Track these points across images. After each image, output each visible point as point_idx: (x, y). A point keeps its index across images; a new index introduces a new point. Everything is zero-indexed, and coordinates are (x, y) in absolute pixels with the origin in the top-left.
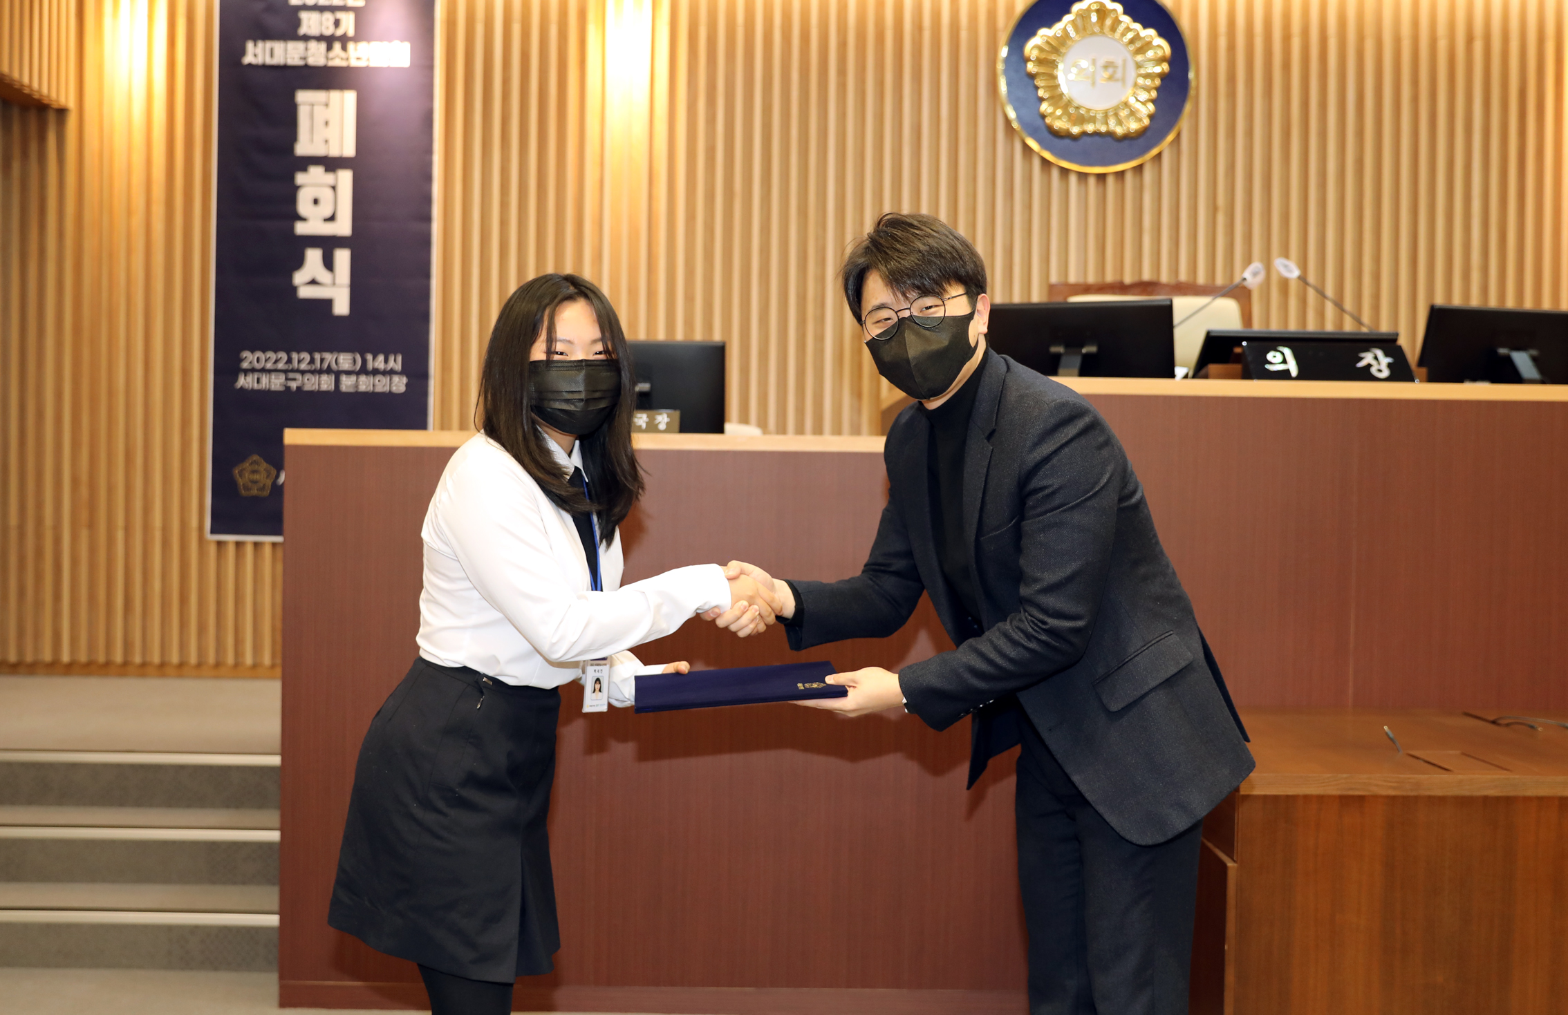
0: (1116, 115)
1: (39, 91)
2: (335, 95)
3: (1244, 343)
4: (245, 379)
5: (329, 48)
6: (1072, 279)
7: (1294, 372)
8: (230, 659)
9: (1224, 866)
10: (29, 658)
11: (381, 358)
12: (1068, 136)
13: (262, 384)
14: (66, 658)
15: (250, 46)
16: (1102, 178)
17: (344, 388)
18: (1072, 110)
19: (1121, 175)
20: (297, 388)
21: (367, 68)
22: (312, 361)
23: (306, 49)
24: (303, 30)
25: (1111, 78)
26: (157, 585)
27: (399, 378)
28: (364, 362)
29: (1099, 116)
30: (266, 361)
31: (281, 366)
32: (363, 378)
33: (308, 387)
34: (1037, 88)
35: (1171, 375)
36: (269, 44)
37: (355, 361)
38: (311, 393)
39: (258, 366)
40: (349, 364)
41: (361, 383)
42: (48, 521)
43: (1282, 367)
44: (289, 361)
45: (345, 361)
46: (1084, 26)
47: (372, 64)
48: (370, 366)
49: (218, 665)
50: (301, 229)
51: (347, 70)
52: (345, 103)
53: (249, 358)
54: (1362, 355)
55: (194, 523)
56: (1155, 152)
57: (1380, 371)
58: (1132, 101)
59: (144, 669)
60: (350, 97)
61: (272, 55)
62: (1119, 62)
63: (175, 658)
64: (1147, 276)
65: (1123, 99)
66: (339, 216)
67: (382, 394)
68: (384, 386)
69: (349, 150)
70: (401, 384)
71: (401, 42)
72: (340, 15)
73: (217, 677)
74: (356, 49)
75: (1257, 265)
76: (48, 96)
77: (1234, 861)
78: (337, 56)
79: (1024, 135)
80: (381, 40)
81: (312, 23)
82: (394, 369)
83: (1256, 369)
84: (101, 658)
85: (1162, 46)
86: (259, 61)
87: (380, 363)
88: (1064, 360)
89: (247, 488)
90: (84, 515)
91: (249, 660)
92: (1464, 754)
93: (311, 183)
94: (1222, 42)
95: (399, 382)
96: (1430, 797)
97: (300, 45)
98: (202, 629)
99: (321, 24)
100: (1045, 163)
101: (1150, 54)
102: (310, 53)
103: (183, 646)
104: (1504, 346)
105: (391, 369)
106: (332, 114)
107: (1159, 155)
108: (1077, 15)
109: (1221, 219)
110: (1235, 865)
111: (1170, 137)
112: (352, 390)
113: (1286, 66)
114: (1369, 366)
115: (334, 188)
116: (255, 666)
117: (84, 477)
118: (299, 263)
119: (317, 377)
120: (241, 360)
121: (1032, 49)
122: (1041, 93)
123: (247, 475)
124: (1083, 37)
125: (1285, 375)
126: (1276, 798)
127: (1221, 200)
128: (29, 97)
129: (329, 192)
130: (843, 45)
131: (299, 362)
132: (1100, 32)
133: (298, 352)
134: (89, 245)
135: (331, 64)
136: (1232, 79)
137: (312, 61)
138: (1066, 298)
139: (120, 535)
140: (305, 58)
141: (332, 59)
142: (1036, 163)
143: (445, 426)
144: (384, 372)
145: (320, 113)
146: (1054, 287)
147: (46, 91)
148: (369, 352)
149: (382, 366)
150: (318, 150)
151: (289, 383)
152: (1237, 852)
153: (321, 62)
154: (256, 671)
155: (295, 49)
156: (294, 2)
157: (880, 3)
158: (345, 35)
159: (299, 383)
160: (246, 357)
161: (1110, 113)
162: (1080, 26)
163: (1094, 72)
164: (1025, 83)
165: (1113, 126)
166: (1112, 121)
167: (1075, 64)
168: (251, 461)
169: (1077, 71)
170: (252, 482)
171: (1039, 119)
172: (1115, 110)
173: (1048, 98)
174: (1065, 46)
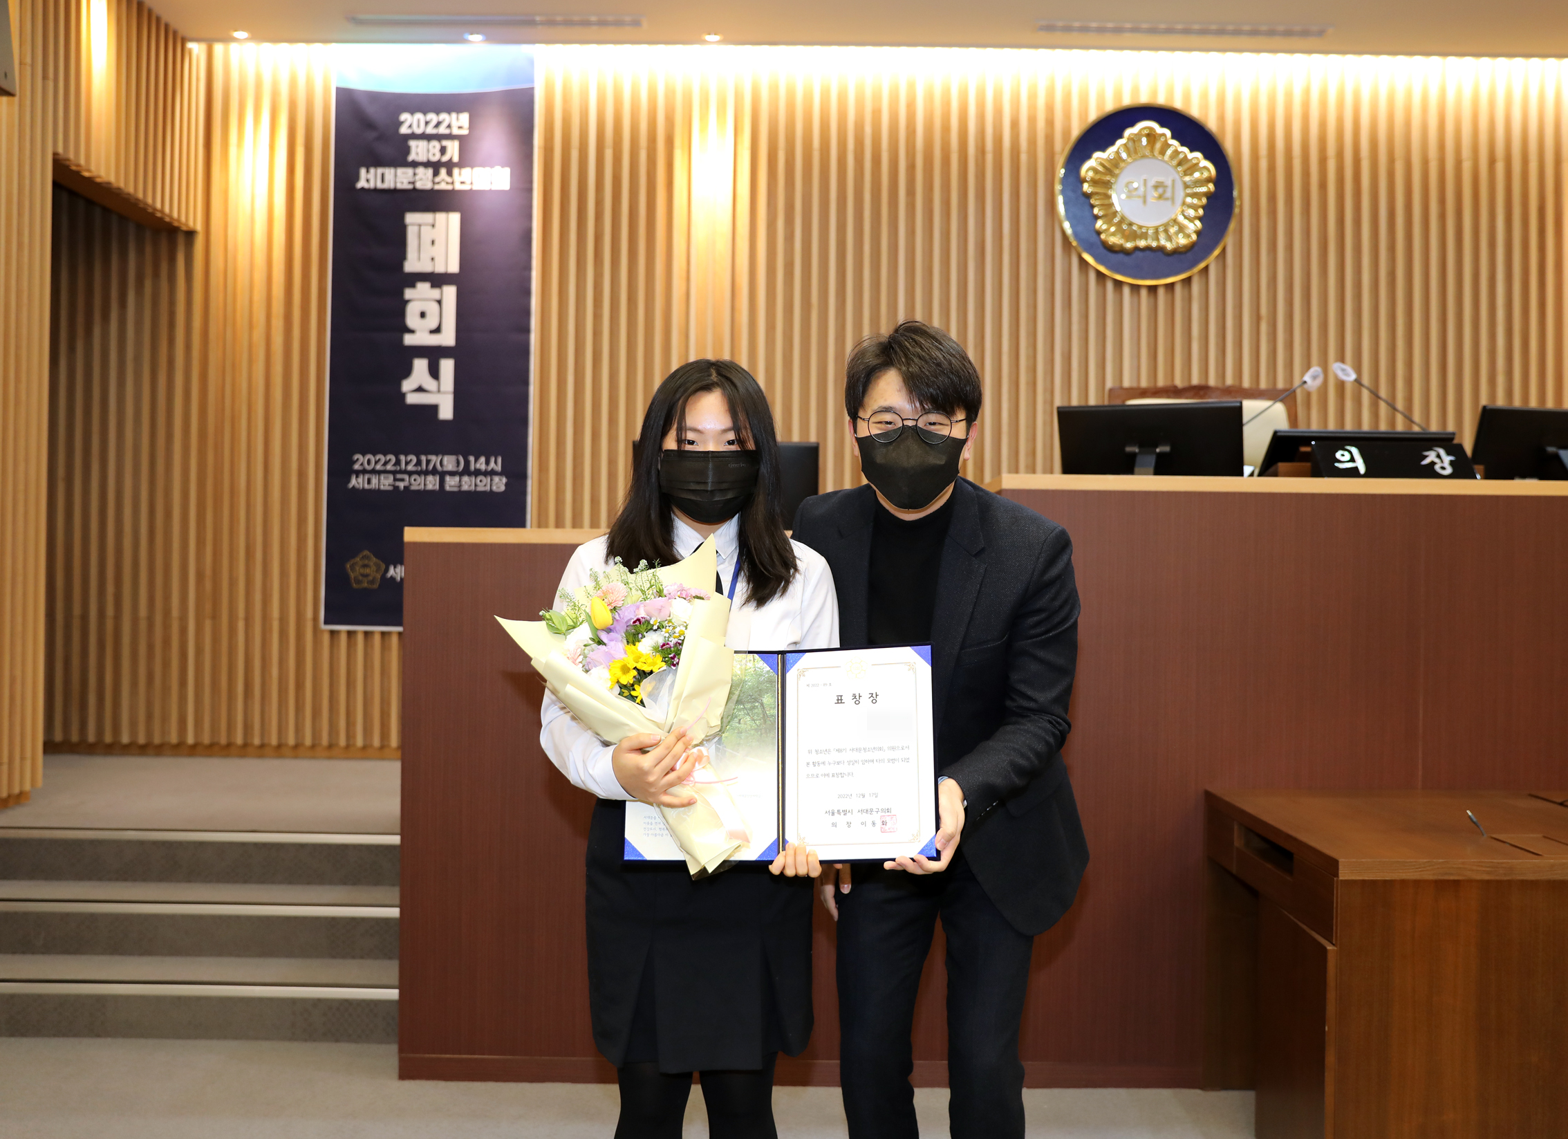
0: (1166, 231)
1: (170, 216)
2: (441, 217)
3: (1313, 443)
4: (356, 480)
5: (436, 174)
6: (1127, 383)
7: (1362, 470)
8: (342, 742)
9: (1325, 948)
10: (157, 740)
11: (483, 459)
12: (1122, 251)
13: (372, 484)
14: (190, 740)
15: (363, 171)
16: (1153, 290)
17: (448, 488)
18: (1125, 227)
19: (1171, 287)
20: (404, 487)
21: (471, 190)
22: (419, 463)
23: (415, 174)
24: (411, 158)
25: (1160, 197)
26: (275, 671)
27: (500, 480)
28: (467, 463)
29: (1151, 232)
30: (376, 462)
31: (389, 467)
32: (466, 479)
33: (414, 487)
34: (1092, 207)
35: (1241, 474)
36: (380, 170)
37: (458, 463)
38: (418, 491)
39: (369, 468)
40: (452, 465)
41: (464, 483)
42: (175, 613)
43: (1350, 465)
44: (398, 462)
45: (449, 462)
46: (1136, 148)
47: (475, 188)
48: (472, 468)
49: (331, 746)
50: (409, 340)
51: (453, 193)
52: (450, 223)
53: (360, 460)
54: (1426, 453)
55: (309, 613)
56: (1202, 265)
57: (1443, 468)
58: (1181, 219)
59: (262, 751)
60: (455, 218)
61: (383, 181)
62: (1169, 183)
63: (291, 741)
64: (1195, 381)
65: (1173, 217)
66: (444, 327)
67: (484, 493)
69: (454, 267)
70: (501, 484)
71: (502, 167)
72: (445, 143)
73: (330, 758)
74: (460, 174)
75: (1315, 369)
76: (178, 220)
77: (1333, 945)
78: (443, 181)
79: (1080, 249)
80: (483, 165)
81: (419, 150)
82: (494, 470)
83: (1325, 467)
84: (223, 741)
85: (1207, 168)
86: (372, 185)
87: (481, 464)
88: (1139, 459)
89: (358, 582)
90: (208, 607)
91: (359, 742)
92: (1545, 837)
93: (419, 298)
94: (1263, 164)
95: (499, 483)
96: (1522, 881)
97: (410, 171)
98: (316, 714)
99: (428, 151)
100: (1100, 275)
101: (1197, 175)
102: (417, 177)
103: (299, 729)
104: (1551, 445)
105: (492, 469)
106: (439, 234)
107: (1206, 268)
108: (1128, 139)
109: (1264, 327)
110: (1336, 948)
111: (1217, 252)
112: (456, 489)
113: (1323, 186)
114: (1433, 463)
115: (439, 302)
116: (365, 748)
117: (208, 571)
118: (407, 372)
119: (423, 478)
120: (354, 462)
121: (1087, 171)
122: (1096, 211)
123: (357, 568)
124: (1135, 160)
125: (1353, 473)
126: (1373, 883)
127: (1264, 310)
128: (161, 220)
129: (436, 306)
130: (911, 168)
131: (407, 463)
132: (1151, 155)
133: (406, 455)
134: (214, 355)
135: (437, 187)
136: (1272, 198)
137: (419, 185)
138: (1124, 401)
139: (241, 625)
140: (413, 183)
141: (438, 183)
142: (1092, 276)
143: (541, 524)
144: (486, 474)
145: (427, 233)
146: (1111, 390)
147: (175, 215)
148: (471, 455)
149: (483, 467)
150: (425, 267)
151: (398, 483)
152: (1336, 936)
153: (428, 186)
154: (366, 752)
155: (403, 173)
156: (404, 130)
157: (946, 129)
158: (451, 160)
159: (406, 483)
160: (358, 459)
161: (1161, 229)
162: (1132, 149)
163: (1145, 192)
164: (1081, 203)
165: (1163, 242)
166: (1162, 237)
167: (1127, 185)
168: (363, 557)
169: (1129, 191)
170: (363, 575)
171: (1095, 236)
172: (1165, 227)
173: (1103, 216)
174: (1117, 168)
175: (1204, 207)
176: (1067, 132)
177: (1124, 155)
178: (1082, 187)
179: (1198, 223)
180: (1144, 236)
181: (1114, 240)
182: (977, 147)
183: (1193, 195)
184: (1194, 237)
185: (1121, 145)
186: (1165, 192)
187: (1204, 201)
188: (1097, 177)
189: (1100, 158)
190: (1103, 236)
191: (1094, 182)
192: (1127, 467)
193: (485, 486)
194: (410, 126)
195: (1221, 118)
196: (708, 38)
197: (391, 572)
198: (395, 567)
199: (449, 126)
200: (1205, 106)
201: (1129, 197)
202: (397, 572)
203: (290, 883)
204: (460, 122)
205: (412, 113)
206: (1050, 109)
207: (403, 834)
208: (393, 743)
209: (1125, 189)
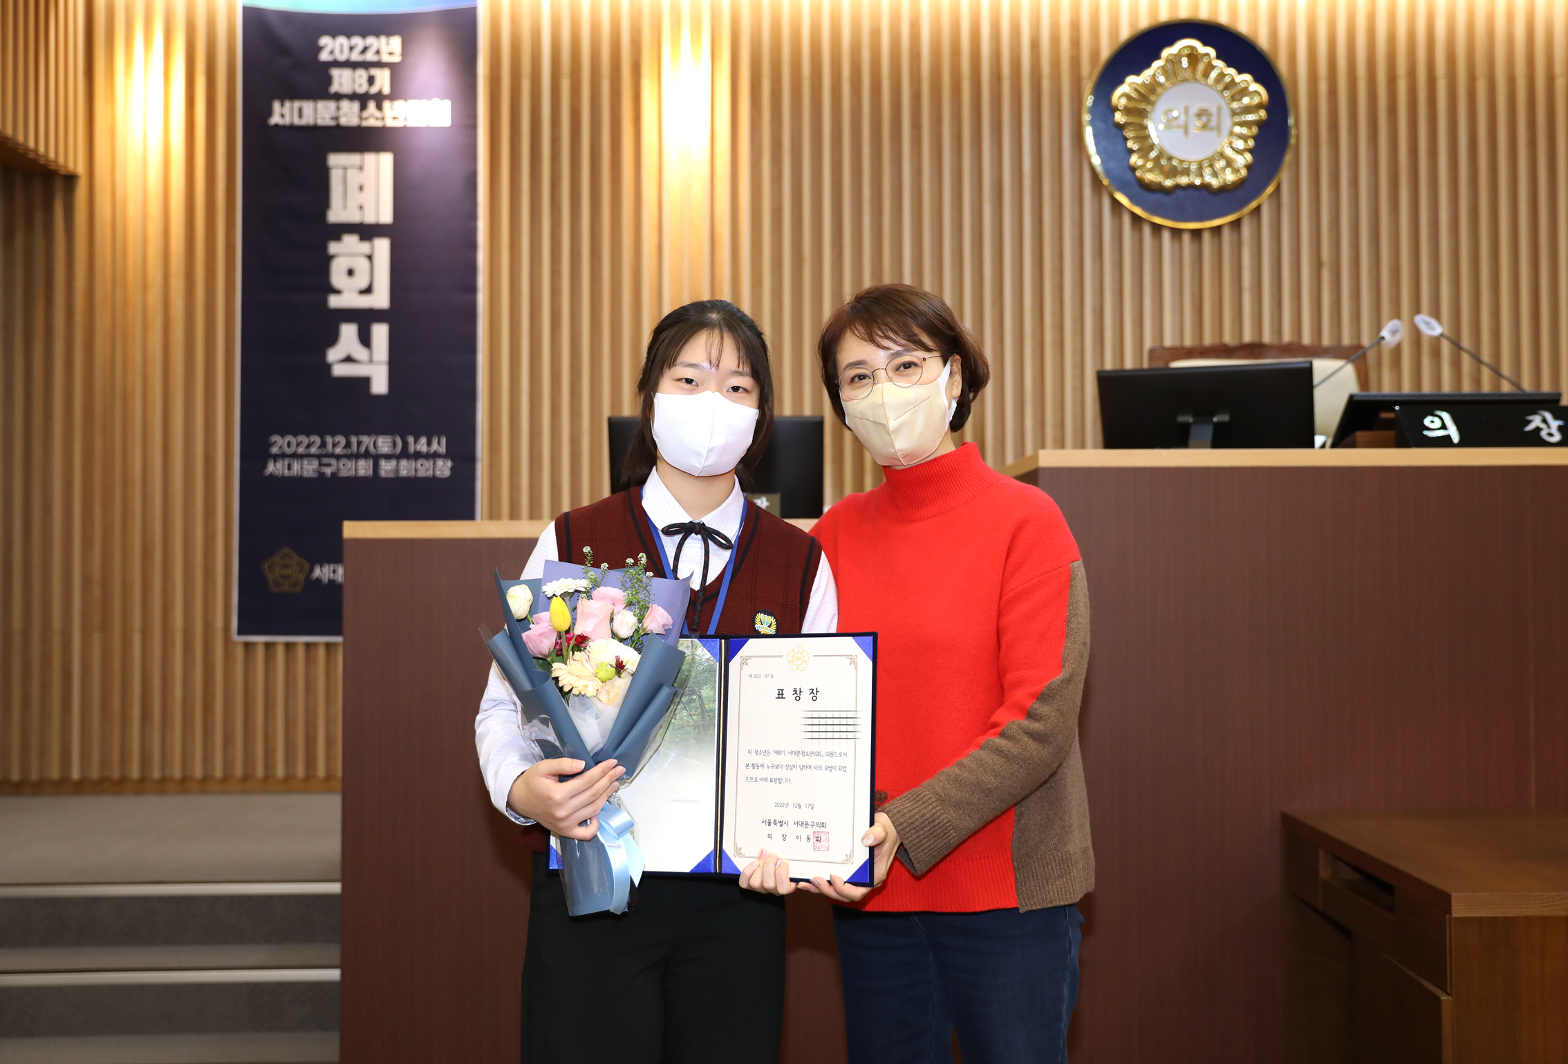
0: (1211, 166)
1: (46, 156)
2: (370, 158)
3: (1397, 408)
4: (275, 466)
6: (1168, 341)
7: (1456, 438)
8: (260, 772)
9: (1439, 999)
10: (34, 776)
11: (423, 440)
12: (1161, 189)
13: (293, 470)
14: (76, 774)
15: (276, 105)
16: (1197, 234)
17: (383, 474)
18: (1164, 162)
19: (1217, 230)
20: (332, 473)
21: (405, 128)
22: (348, 445)
23: (338, 108)
24: (334, 88)
25: (1204, 127)
26: (178, 692)
27: (444, 462)
28: (405, 444)
29: (1194, 167)
30: (298, 445)
31: (313, 450)
32: (404, 463)
33: (344, 473)
34: (1126, 139)
35: (1311, 445)
36: (297, 104)
37: (394, 444)
38: (348, 479)
39: (288, 451)
40: (388, 447)
41: (402, 467)
42: (57, 624)
43: (1441, 433)
44: (323, 445)
45: (384, 444)
47: (410, 124)
48: (412, 449)
49: (246, 778)
50: (334, 302)
51: (383, 131)
52: (381, 165)
53: (279, 443)
54: (1530, 418)
55: (219, 622)
56: (1253, 204)
57: (1550, 435)
58: (1229, 152)
59: (163, 786)
60: (385, 161)
61: (300, 116)
62: (1214, 110)
63: (198, 773)
64: (1248, 338)
65: (1219, 149)
66: (376, 287)
67: (426, 479)
68: (427, 470)
69: (386, 217)
70: (446, 468)
71: (441, 99)
72: (374, 72)
73: (245, 792)
74: (392, 108)
76: (56, 161)
77: (1448, 994)
78: (372, 116)
79: (1112, 189)
80: (419, 98)
81: (343, 80)
82: (437, 451)
83: (1415, 437)
84: (116, 774)
85: (1258, 91)
86: (287, 121)
87: (422, 446)
88: (1194, 431)
89: (277, 584)
90: (96, 617)
91: (280, 772)
93: (346, 251)
94: (1323, 87)
95: (443, 466)
97: (332, 105)
98: (228, 740)
99: (354, 81)
100: (1135, 218)
101: (1246, 100)
102: (342, 112)
103: (207, 759)
105: (435, 452)
106: (367, 177)
107: (1258, 210)
108: (1167, 60)
109: (1326, 275)
110: (1451, 998)
111: (1270, 189)
112: (391, 475)
113: (1392, 107)
114: (1538, 429)
115: (370, 257)
116: (288, 778)
117: (97, 575)
118: (333, 339)
119: (354, 462)
120: (271, 445)
121: (1119, 98)
122: (1130, 144)
123: (277, 569)
124: (1174, 84)
125: (1445, 442)
126: (1493, 921)
127: (1325, 256)
128: (35, 161)
129: (365, 262)
130: (916, 97)
131: (334, 445)
132: (1192, 78)
133: (333, 435)
134: (102, 322)
135: (365, 124)
137: (344, 121)
138: (1167, 363)
139: (137, 638)
140: (336, 118)
142: (1127, 220)
143: (494, 515)
144: (427, 456)
145: (354, 177)
146: (1152, 351)
147: (52, 155)
148: (410, 434)
149: (424, 449)
150: (352, 217)
151: (323, 469)
152: (1451, 984)
153: (354, 122)
154: (288, 785)
155: (326, 108)
156: (324, 56)
157: (956, 52)
158: (380, 93)
159: (334, 468)
160: (276, 441)
161: (1206, 164)
162: (1170, 72)
163: (1187, 121)
164: (1112, 134)
165: (1208, 179)
166: (1207, 172)
167: (1166, 113)
168: (282, 556)
169: (1168, 121)
170: (282, 577)
171: (1129, 172)
172: (1210, 161)
173: (1138, 150)
174: (1154, 94)
175: (1255, 138)
176: (1095, 53)
177: (1162, 79)
178: (1114, 116)
179: (1249, 157)
180: (1186, 172)
181: (1150, 177)
182: (991, 72)
183: (1242, 124)
184: (1244, 172)
185: (1158, 68)
186: (1209, 120)
187: (1255, 130)
188: (1132, 105)
189: (1134, 83)
190: (1138, 173)
191: (1128, 111)
192: (1180, 439)
194: (332, 52)
195: (1274, 34)
197: (317, 572)
198: (321, 567)
199: (378, 52)
200: (1254, 22)
201: (1168, 127)
202: (323, 573)
204: (390, 47)
205: (334, 35)
206: (1075, 26)
207: (343, 881)
208: (321, 772)
209: (1163, 119)
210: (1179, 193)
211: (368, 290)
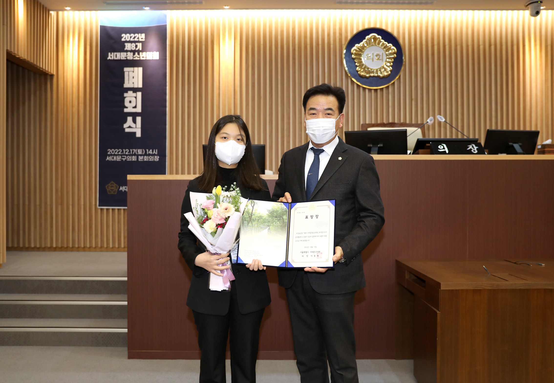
0: (380, 70)
1: (45, 70)
2: (136, 69)
3: (431, 143)
4: (109, 158)
6: (367, 122)
7: (447, 152)
8: (105, 246)
9: (437, 312)
10: (43, 246)
11: (151, 150)
12: (365, 77)
13: (114, 159)
14: (54, 246)
15: (109, 54)
16: (376, 90)
17: (139, 160)
18: (366, 69)
19: (382, 89)
20: (125, 160)
21: (146, 59)
22: (130, 152)
23: (127, 55)
24: (125, 49)
25: (378, 59)
26: (82, 223)
27: (157, 157)
28: (146, 152)
29: (375, 71)
30: (115, 152)
31: (120, 153)
32: (145, 157)
34: (355, 63)
35: (407, 153)
36: (115, 53)
37: (143, 151)
38: (129, 161)
39: (113, 154)
41: (145, 158)
42: (49, 203)
43: (443, 150)
44: (123, 152)
45: (140, 151)
46: (370, 42)
47: (147, 59)
48: (148, 153)
49: (101, 247)
50: (126, 110)
51: (140, 60)
52: (139, 71)
53: (110, 151)
54: (469, 146)
55: (94, 203)
56: (392, 82)
57: (474, 151)
58: (385, 66)
59: (78, 249)
60: (141, 69)
61: (116, 57)
62: (381, 54)
63: (88, 245)
64: (391, 121)
65: (383, 66)
66: (137, 106)
67: (151, 162)
69: (140, 86)
70: (157, 159)
71: (156, 52)
72: (137, 44)
73: (101, 251)
74: (142, 54)
75: (431, 118)
76: (48, 71)
79: (351, 77)
80: (150, 51)
81: (128, 46)
83: (435, 151)
84: (65, 246)
85: (394, 49)
86: (112, 58)
87: (151, 152)
88: (372, 149)
89: (110, 192)
90: (59, 201)
91: (111, 246)
93: (129, 96)
94: (413, 47)
96: (502, 290)
97: (125, 53)
98: (96, 236)
99: (131, 46)
100: (358, 85)
101: (390, 51)
103: (91, 242)
104: (510, 142)
105: (154, 154)
106: (135, 74)
107: (394, 83)
108: (367, 40)
109: (413, 102)
110: (440, 312)
111: (397, 77)
112: (142, 160)
113: (433, 54)
114: (471, 149)
115: (136, 97)
116: (113, 248)
117: (59, 189)
118: (125, 121)
119: (131, 157)
121: (353, 51)
122: (356, 64)
123: (109, 188)
124: (369, 47)
125: (444, 153)
126: (452, 291)
127: (413, 97)
128: (42, 71)
129: (134, 99)
130: (294, 50)
131: (126, 152)
132: (375, 45)
133: (125, 149)
134: (60, 117)
135: (134, 59)
136: (416, 59)
137: (128, 58)
138: (366, 129)
139: (71, 207)
140: (126, 57)
141: (135, 57)
142: (355, 86)
143: (171, 173)
144: (152, 155)
145: (131, 74)
146: (362, 125)
147: (47, 69)
148: (147, 149)
149: (151, 153)
150: (131, 86)
151: (122, 159)
152: (440, 308)
153: (132, 58)
154: (113, 249)
155: (123, 54)
156: (123, 40)
157: (306, 37)
158: (139, 49)
159: (126, 159)
160: (109, 151)
161: (378, 70)
162: (368, 43)
163: (373, 57)
164: (351, 61)
165: (379, 74)
166: (379, 72)
167: (367, 55)
168: (111, 184)
169: (368, 57)
170: (111, 190)
171: (356, 72)
172: (380, 69)
173: (359, 66)
174: (364, 49)
175: (393, 62)
176: (346, 37)
177: (366, 45)
178: (352, 56)
179: (391, 68)
180: (373, 72)
181: (362, 74)
182: (316, 43)
183: (389, 58)
184: (390, 72)
185: (365, 42)
186: (379, 57)
187: (393, 60)
188: (357, 52)
189: (358, 46)
190: (359, 73)
191: (356, 54)
193: (152, 159)
194: (125, 38)
195: (398, 32)
196: (225, 7)
197: (121, 188)
198: (122, 187)
199: (138, 38)
200: (393, 28)
201: (367, 59)
202: (123, 189)
203: (90, 294)
204: (142, 37)
205: (126, 34)
206: (341, 30)
207: (128, 277)
208: (122, 246)
209: (366, 57)
210: (371, 78)
211: (135, 107)
